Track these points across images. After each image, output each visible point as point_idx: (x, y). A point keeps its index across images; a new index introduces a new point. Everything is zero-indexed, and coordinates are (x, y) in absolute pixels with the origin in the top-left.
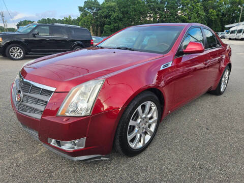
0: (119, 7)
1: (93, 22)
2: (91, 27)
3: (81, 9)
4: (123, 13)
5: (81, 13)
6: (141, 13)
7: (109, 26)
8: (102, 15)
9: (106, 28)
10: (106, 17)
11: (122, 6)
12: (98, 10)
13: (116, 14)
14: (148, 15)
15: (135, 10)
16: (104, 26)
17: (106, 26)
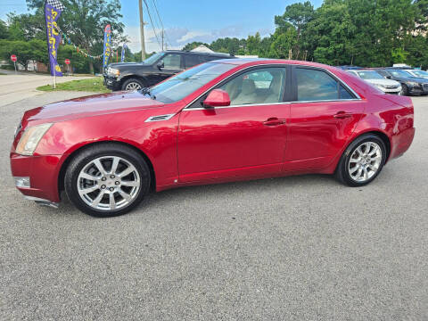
0: (350, 12)
1: (296, 42)
2: (290, 51)
3: (278, 20)
4: (358, 24)
5: (278, 26)
6: (399, 22)
7: (325, 49)
8: (315, 29)
9: (319, 52)
10: (322, 32)
11: (357, 10)
12: (309, 21)
13: (342, 26)
14: (417, 25)
15: (385, 17)
16: (315, 48)
17: (319, 48)
